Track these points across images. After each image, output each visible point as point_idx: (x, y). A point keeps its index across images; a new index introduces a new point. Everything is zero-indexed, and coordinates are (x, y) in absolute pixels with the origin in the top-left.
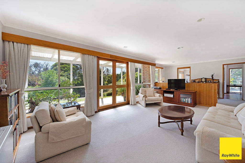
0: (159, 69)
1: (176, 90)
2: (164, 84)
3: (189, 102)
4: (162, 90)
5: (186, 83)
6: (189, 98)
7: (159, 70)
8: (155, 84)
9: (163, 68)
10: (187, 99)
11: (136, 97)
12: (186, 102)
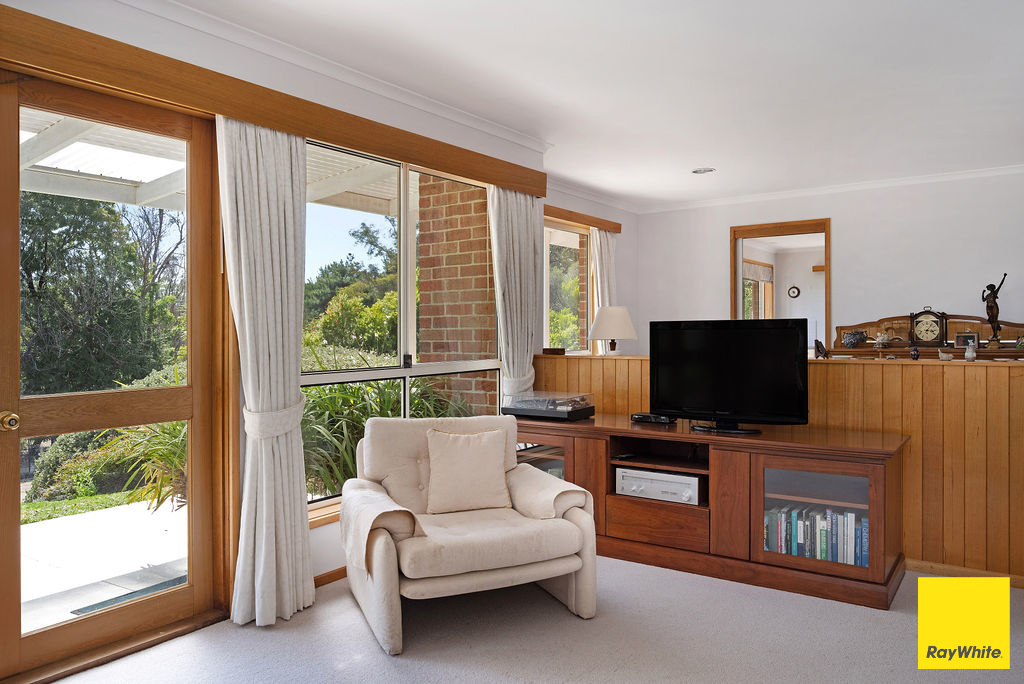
0: (582, 229)
1: (726, 426)
2: (622, 366)
3: (848, 555)
4: (600, 432)
5: (815, 363)
6: (842, 511)
7: (584, 242)
8: (534, 364)
9: (616, 228)
10: (821, 524)
11: (314, 525)
12: (813, 550)
